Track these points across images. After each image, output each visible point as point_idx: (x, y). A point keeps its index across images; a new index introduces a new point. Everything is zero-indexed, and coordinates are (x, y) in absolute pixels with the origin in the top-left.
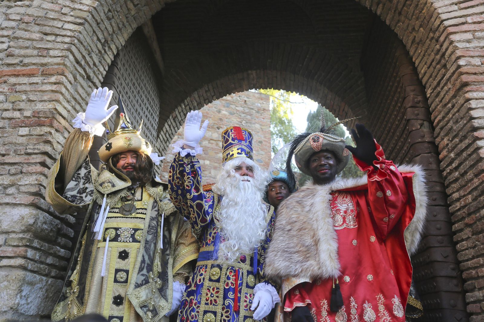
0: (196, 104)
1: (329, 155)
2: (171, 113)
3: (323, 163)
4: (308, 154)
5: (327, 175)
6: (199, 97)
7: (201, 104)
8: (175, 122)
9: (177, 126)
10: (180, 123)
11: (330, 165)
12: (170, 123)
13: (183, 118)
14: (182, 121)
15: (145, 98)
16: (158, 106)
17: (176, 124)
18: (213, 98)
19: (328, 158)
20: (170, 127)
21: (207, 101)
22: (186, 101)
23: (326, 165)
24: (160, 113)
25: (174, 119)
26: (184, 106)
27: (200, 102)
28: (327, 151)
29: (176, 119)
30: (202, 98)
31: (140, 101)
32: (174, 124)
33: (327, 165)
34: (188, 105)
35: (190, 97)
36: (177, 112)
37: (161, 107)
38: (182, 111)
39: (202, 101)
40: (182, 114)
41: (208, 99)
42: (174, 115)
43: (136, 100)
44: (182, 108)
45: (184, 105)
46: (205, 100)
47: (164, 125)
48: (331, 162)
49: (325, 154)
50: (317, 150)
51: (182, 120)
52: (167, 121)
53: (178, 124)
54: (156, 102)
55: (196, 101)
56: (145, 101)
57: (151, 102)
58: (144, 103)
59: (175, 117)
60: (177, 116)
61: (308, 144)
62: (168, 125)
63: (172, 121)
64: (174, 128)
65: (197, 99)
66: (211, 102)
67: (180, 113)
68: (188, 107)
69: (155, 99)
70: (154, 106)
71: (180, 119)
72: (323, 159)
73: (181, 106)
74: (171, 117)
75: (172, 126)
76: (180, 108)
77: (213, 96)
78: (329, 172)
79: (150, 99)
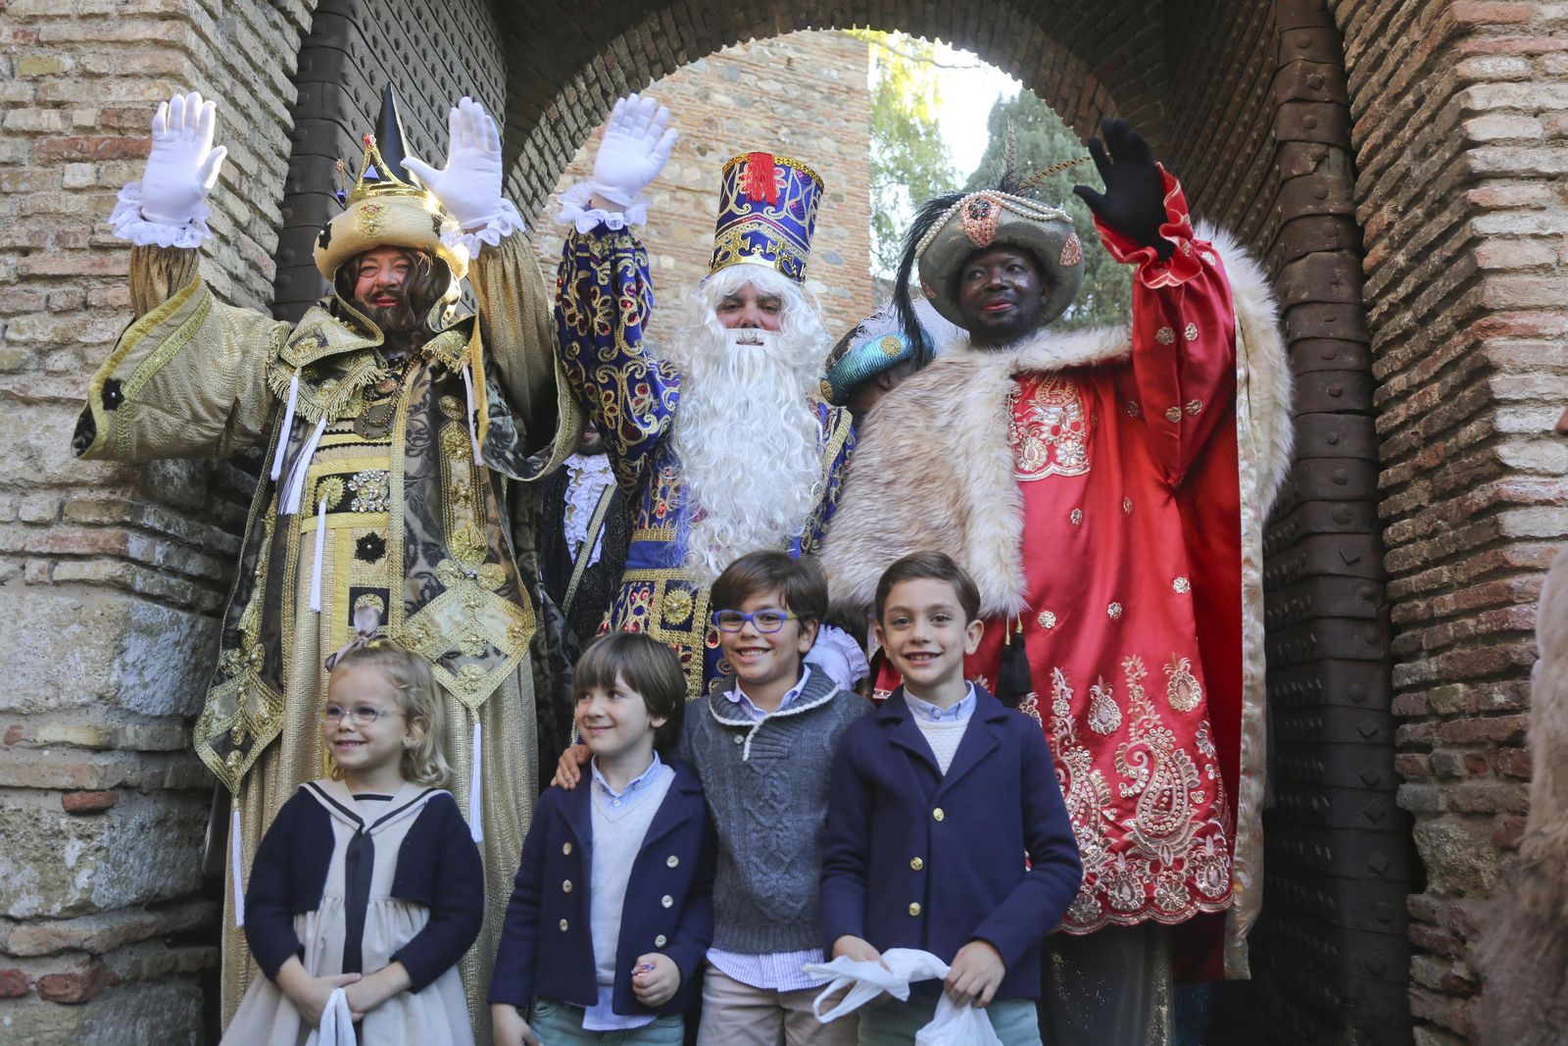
0: (622, 78)
1: (1018, 261)
2: (542, 107)
3: (996, 281)
4: (956, 256)
5: (1005, 319)
6: (632, 54)
7: (638, 76)
8: (557, 136)
9: (563, 150)
10: (572, 139)
11: (1018, 289)
12: (540, 141)
13: (582, 125)
14: (579, 134)
15: (456, 60)
16: (502, 84)
17: (561, 144)
18: (676, 57)
19: (1010, 269)
20: (541, 154)
21: (658, 67)
22: (590, 67)
23: (1004, 288)
24: (507, 107)
25: (553, 129)
26: (583, 86)
27: (637, 69)
28: (1012, 246)
29: (561, 128)
30: (641, 59)
31: (440, 69)
32: (554, 144)
33: (1010, 291)
34: (598, 79)
35: (603, 56)
36: (562, 105)
37: (510, 88)
38: (579, 100)
39: (644, 69)
40: (578, 110)
41: (660, 60)
42: (554, 115)
43: (429, 67)
44: (578, 92)
45: (586, 80)
46: (651, 64)
47: (523, 148)
48: (1022, 281)
49: (1005, 256)
50: (980, 243)
51: (579, 129)
52: (530, 135)
53: (568, 144)
54: (495, 73)
55: (623, 68)
56: (459, 68)
57: (479, 71)
58: (455, 75)
59: (557, 122)
60: (561, 117)
61: (957, 226)
62: (536, 146)
63: (547, 133)
64: (555, 157)
65: (627, 60)
66: (670, 71)
67: (571, 108)
68: (598, 86)
69: (489, 63)
70: (487, 87)
71: (573, 127)
72: (998, 270)
73: (574, 85)
74: (542, 121)
75: (546, 151)
76: (570, 90)
77: (676, 53)
78: (1015, 311)
79: (472, 61)
